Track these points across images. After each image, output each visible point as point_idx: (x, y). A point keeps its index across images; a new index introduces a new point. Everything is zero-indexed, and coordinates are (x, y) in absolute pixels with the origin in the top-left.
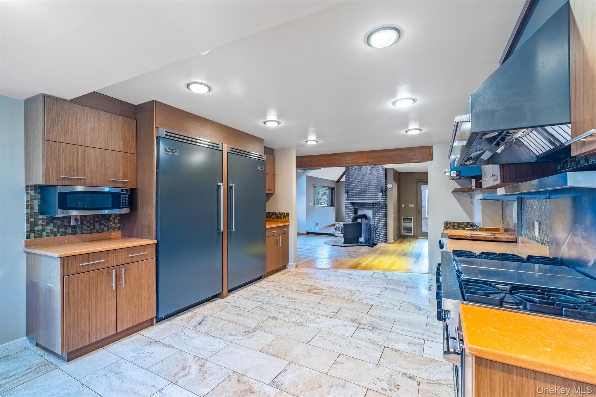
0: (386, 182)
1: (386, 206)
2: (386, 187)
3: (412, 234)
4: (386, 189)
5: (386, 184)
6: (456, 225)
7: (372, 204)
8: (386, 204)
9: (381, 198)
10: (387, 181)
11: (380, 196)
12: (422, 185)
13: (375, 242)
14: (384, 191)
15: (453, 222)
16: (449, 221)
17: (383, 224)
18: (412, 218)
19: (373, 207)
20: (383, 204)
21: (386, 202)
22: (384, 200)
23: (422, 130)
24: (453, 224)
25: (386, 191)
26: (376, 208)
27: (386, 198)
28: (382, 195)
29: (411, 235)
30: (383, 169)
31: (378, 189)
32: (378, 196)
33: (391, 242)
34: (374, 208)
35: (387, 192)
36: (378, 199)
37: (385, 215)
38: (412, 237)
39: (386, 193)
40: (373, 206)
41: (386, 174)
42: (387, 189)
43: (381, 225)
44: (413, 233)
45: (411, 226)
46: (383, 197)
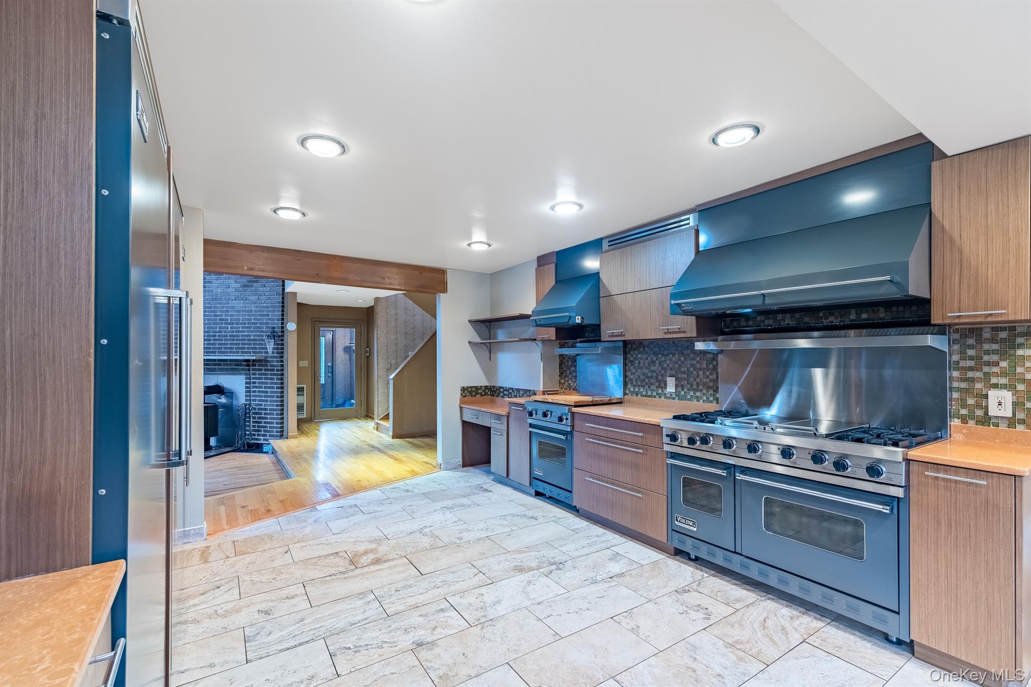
0: (283, 319)
1: (282, 366)
2: (282, 328)
3: (305, 417)
4: (283, 332)
5: (282, 323)
6: (474, 391)
7: (245, 363)
8: (282, 361)
9: (271, 350)
10: (285, 317)
11: (270, 346)
12: (321, 329)
13: (252, 441)
14: (279, 336)
15: (470, 387)
16: (466, 386)
17: (276, 401)
18: (305, 386)
19: (248, 368)
20: (277, 362)
21: (282, 357)
22: (278, 353)
23: (492, 245)
24: (470, 390)
25: (283, 336)
26: (253, 370)
27: (282, 351)
28: (274, 345)
29: (302, 418)
30: (275, 293)
31: (263, 332)
32: (265, 345)
33: (293, 435)
34: (249, 370)
35: (284, 338)
36: (267, 353)
37: (281, 383)
38: (305, 421)
39: (282, 340)
40: (248, 365)
41: (283, 302)
42: (285, 332)
43: (271, 405)
44: (305, 415)
45: (303, 402)
46: (277, 349)
